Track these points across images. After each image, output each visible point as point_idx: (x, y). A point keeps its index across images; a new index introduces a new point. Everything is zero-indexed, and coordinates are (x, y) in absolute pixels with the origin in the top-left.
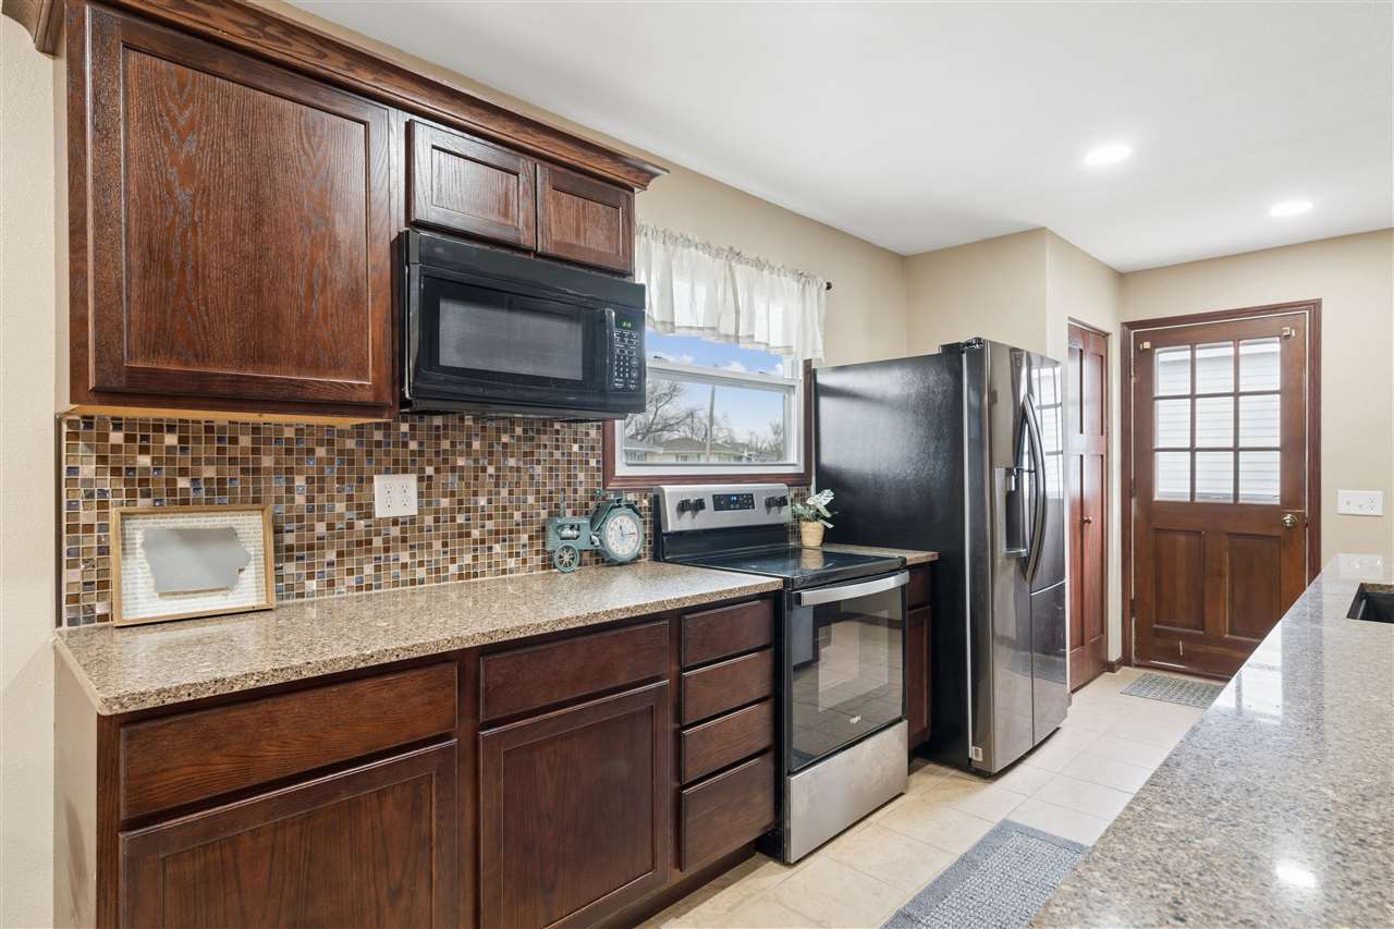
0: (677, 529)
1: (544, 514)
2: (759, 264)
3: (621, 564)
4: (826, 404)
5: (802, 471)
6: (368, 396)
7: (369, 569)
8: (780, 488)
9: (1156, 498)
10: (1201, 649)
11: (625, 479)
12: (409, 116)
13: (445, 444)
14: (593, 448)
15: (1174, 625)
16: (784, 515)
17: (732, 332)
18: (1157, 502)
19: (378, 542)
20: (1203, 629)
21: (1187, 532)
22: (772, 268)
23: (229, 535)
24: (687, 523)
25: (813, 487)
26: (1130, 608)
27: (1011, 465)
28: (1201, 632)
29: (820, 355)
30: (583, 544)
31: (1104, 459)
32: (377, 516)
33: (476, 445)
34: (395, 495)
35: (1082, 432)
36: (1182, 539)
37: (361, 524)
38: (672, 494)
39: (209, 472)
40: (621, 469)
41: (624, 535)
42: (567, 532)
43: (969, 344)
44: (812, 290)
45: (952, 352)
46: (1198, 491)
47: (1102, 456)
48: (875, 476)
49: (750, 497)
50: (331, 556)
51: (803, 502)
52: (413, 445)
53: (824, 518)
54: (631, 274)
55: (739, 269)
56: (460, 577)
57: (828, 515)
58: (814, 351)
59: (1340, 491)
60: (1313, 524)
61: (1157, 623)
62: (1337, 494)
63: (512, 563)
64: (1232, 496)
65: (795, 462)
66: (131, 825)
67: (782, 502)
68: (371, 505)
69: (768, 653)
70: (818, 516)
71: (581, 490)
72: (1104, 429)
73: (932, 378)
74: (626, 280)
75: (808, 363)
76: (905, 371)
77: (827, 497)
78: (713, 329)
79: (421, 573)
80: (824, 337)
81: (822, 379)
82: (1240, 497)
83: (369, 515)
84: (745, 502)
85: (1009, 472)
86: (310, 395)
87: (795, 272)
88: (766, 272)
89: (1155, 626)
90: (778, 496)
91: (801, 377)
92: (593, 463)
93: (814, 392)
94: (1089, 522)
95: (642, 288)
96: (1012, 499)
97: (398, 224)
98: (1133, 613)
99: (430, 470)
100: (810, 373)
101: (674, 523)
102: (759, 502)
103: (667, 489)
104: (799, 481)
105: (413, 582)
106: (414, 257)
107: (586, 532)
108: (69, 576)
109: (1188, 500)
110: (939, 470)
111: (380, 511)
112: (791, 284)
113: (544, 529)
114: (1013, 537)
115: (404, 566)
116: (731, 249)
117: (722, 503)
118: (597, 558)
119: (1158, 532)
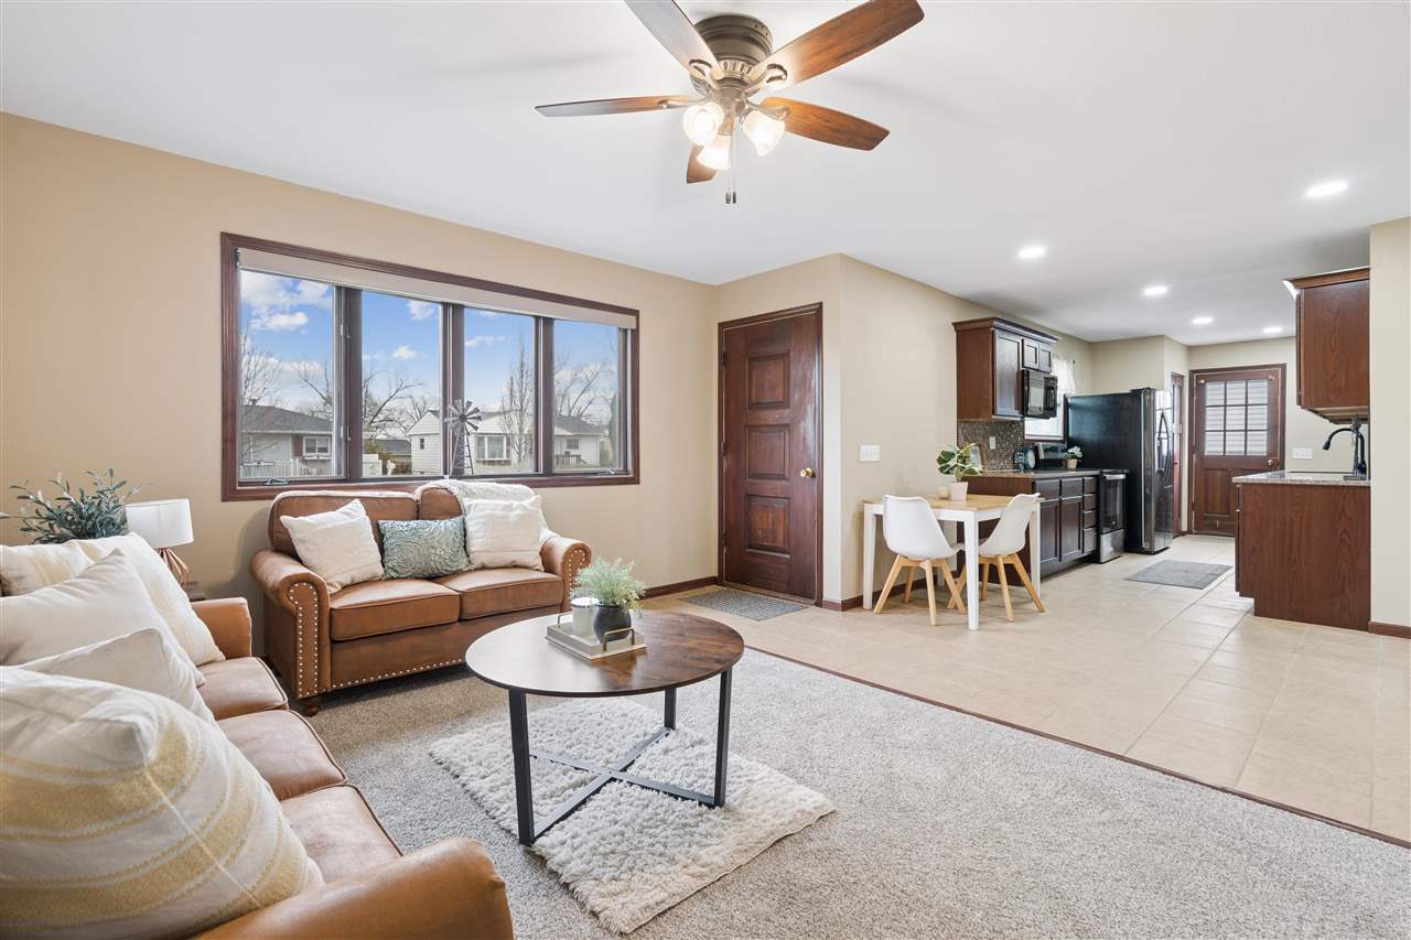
5: (1062, 439)
9: (1206, 454)
11: (1027, 440)
12: (1023, 338)
15: (1214, 513)
16: (1061, 455)
18: (1208, 456)
21: (1222, 469)
24: (1046, 456)
26: (1192, 507)
28: (1228, 516)
36: (1219, 473)
38: (1042, 446)
39: (971, 434)
40: (1027, 437)
41: (1031, 460)
43: (1144, 390)
46: (1227, 450)
47: (1180, 434)
54: (1050, 372)
56: (1002, 469)
61: (1206, 513)
62: (1292, 449)
64: (1244, 452)
65: (1060, 435)
68: (989, 445)
69: (1095, 495)
70: (1074, 457)
72: (1181, 421)
75: (1064, 395)
77: (1077, 449)
82: (1248, 452)
89: (1205, 515)
91: (1062, 400)
92: (1021, 434)
93: (1067, 406)
98: (1193, 509)
100: (1065, 398)
101: (1043, 456)
103: (1041, 444)
107: (1023, 457)
109: (1222, 454)
111: (991, 447)
113: (1014, 456)
118: (1026, 468)
119: (1207, 469)
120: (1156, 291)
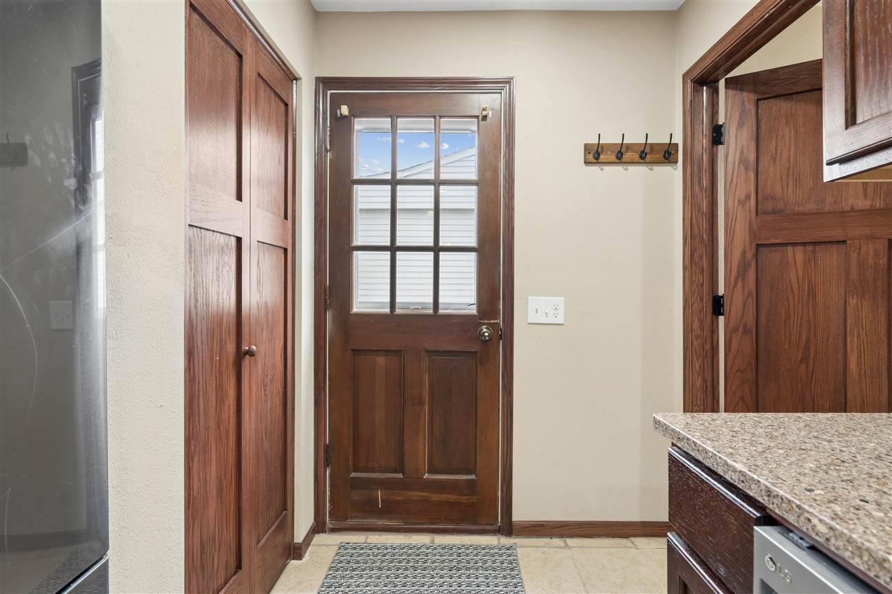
9: (356, 309)
10: (399, 496)
15: (373, 470)
18: (358, 315)
20: (402, 471)
21: (387, 352)
26: (326, 455)
28: (401, 476)
31: (288, 254)
35: (239, 198)
36: (381, 360)
46: (398, 299)
47: (286, 250)
59: (530, 298)
60: (505, 335)
61: (355, 470)
62: (527, 299)
64: (432, 306)
72: (288, 212)
82: (440, 306)
89: (353, 475)
94: (250, 353)
98: (327, 462)
109: (388, 310)
119: (356, 351)
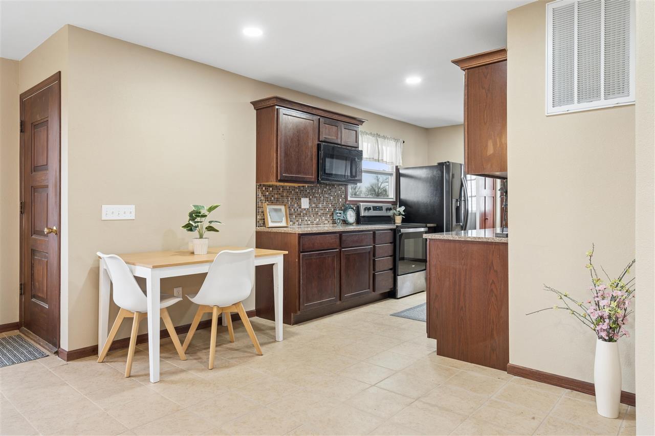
0: (364, 215)
1: (333, 210)
2: (384, 137)
3: (351, 224)
4: (402, 179)
5: (395, 200)
6: (313, 180)
7: (300, 220)
8: (390, 205)
11: (350, 201)
12: (319, 117)
13: (314, 191)
14: (343, 192)
16: (390, 213)
17: (377, 159)
19: (302, 214)
22: (388, 138)
23: (280, 210)
24: (367, 214)
25: (398, 206)
27: (458, 198)
29: (401, 164)
30: (342, 218)
31: (494, 198)
32: (302, 208)
33: (319, 191)
34: (305, 203)
35: (485, 188)
37: (299, 210)
38: (362, 206)
39: (276, 196)
40: (349, 199)
41: (351, 216)
42: (339, 215)
43: (445, 163)
44: (399, 144)
45: (441, 165)
48: (418, 202)
49: (382, 207)
50: (294, 217)
51: (395, 210)
52: (308, 191)
53: (402, 215)
54: (358, 147)
55: (379, 139)
56: (316, 224)
57: (404, 214)
58: (399, 163)
63: (326, 222)
65: (393, 197)
66: (302, 252)
67: (390, 209)
68: (301, 205)
69: (393, 244)
70: (400, 214)
71: (340, 205)
72: (494, 188)
73: (435, 172)
74: (357, 149)
75: (397, 167)
76: (427, 170)
77: (403, 208)
78: (373, 158)
79: (309, 222)
80: (402, 158)
81: (401, 171)
83: (300, 208)
84: (380, 209)
85: (457, 201)
86: (305, 180)
87: (394, 139)
88: (386, 140)
90: (389, 207)
91: (395, 171)
92: (343, 196)
93: (399, 176)
94: (488, 219)
95: (362, 151)
96: (458, 209)
97: (317, 142)
99: (311, 197)
100: (397, 169)
101: (363, 213)
102: (384, 209)
103: (361, 204)
104: (394, 203)
105: (308, 225)
106: (322, 148)
107: (342, 215)
108: (258, 217)
110: (437, 199)
111: (302, 207)
112: (393, 143)
113: (333, 214)
114: (458, 220)
115: (306, 220)
116: (377, 134)
117: (375, 208)
118: (345, 222)
120: (414, 80)
